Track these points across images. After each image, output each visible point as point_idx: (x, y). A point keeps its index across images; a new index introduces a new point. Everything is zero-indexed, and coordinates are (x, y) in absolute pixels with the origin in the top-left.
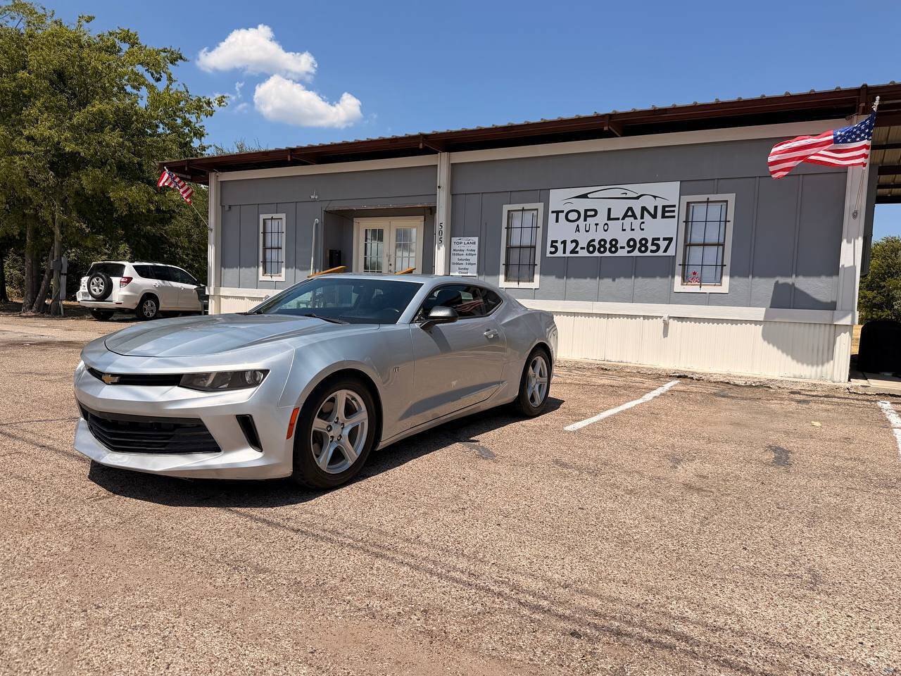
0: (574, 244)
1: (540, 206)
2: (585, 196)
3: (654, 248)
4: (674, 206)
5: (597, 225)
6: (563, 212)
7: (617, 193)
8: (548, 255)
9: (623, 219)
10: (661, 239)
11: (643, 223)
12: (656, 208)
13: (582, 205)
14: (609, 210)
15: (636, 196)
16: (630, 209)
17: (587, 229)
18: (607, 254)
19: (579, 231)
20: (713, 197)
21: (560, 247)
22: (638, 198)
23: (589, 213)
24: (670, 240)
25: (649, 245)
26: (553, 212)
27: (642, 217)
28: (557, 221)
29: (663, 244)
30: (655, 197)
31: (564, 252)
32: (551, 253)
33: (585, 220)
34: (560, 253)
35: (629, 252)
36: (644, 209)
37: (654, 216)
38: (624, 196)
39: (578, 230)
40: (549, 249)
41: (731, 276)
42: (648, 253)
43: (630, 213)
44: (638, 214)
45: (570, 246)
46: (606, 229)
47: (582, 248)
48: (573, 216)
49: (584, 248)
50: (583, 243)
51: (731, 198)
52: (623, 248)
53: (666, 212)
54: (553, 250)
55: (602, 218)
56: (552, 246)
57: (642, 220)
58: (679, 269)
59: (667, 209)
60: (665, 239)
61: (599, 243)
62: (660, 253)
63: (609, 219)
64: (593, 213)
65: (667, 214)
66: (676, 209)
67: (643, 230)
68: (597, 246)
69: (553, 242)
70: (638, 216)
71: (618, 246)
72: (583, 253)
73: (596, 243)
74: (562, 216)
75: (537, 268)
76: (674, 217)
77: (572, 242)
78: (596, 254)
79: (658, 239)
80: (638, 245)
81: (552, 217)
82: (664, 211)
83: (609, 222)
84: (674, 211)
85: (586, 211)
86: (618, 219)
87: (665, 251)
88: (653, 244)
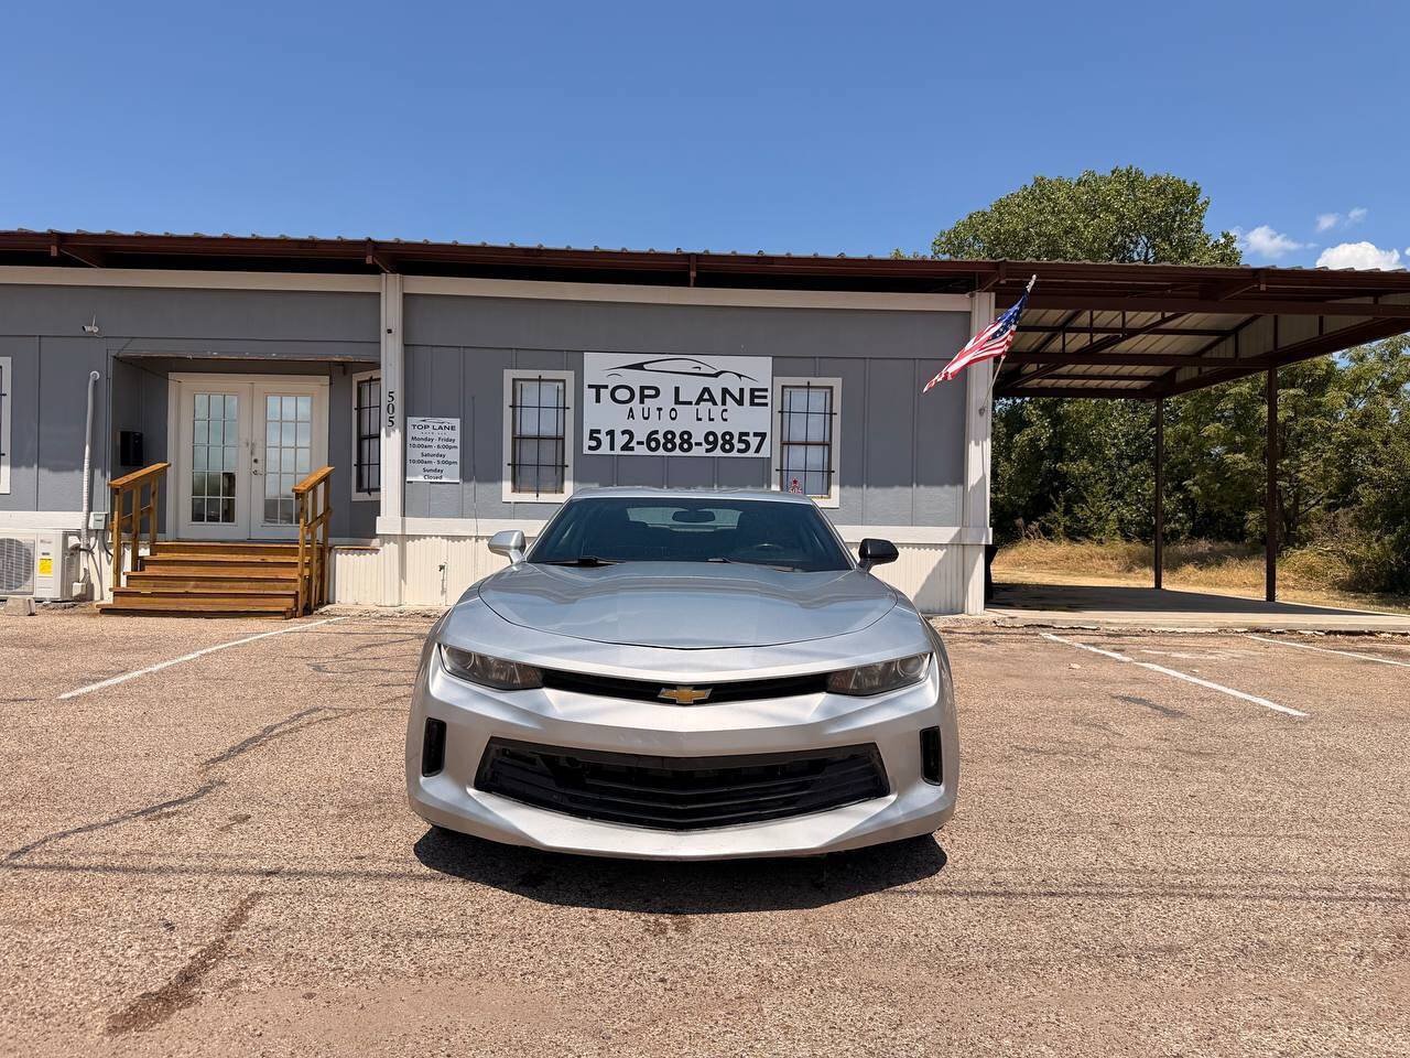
0: (627, 437)
1: (569, 376)
2: (639, 367)
3: (743, 446)
4: (766, 390)
5: (660, 409)
6: (606, 387)
7: (688, 366)
8: (586, 451)
9: (698, 403)
10: (751, 435)
11: (726, 410)
12: (742, 390)
13: (636, 379)
14: (677, 389)
15: (714, 372)
16: (706, 390)
17: (646, 415)
18: (677, 452)
19: (632, 417)
20: (815, 381)
21: (606, 440)
22: (716, 375)
23: (647, 392)
24: (763, 435)
25: (735, 441)
26: (590, 386)
27: (724, 403)
28: (598, 400)
29: (754, 442)
30: (740, 376)
31: (612, 448)
32: (590, 448)
33: (642, 402)
34: (605, 449)
35: (707, 451)
36: (725, 391)
37: (740, 402)
38: (697, 371)
39: (631, 414)
40: (587, 442)
41: (842, 485)
42: (734, 454)
43: (706, 395)
44: (718, 399)
45: (621, 440)
46: (673, 416)
47: (638, 443)
48: (623, 394)
49: (642, 443)
50: (641, 436)
51: (836, 383)
52: (700, 444)
53: (756, 397)
54: (594, 443)
55: (666, 400)
56: (591, 438)
57: (724, 407)
58: (775, 476)
59: (756, 393)
60: (756, 434)
61: (665, 435)
62: (751, 453)
63: (677, 402)
64: (653, 392)
65: (756, 401)
66: (769, 394)
67: (726, 420)
68: (662, 441)
69: (592, 432)
70: (719, 400)
71: (693, 441)
72: (642, 450)
73: (660, 437)
74: (605, 394)
75: (569, 472)
76: (766, 404)
77: (624, 433)
78: (661, 452)
79: (747, 434)
80: (720, 442)
81: (590, 394)
82: (753, 397)
83: (677, 407)
84: (765, 397)
85: (642, 389)
86: (690, 403)
87: (757, 451)
88: (740, 441)
